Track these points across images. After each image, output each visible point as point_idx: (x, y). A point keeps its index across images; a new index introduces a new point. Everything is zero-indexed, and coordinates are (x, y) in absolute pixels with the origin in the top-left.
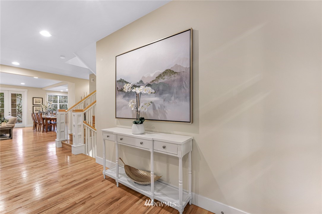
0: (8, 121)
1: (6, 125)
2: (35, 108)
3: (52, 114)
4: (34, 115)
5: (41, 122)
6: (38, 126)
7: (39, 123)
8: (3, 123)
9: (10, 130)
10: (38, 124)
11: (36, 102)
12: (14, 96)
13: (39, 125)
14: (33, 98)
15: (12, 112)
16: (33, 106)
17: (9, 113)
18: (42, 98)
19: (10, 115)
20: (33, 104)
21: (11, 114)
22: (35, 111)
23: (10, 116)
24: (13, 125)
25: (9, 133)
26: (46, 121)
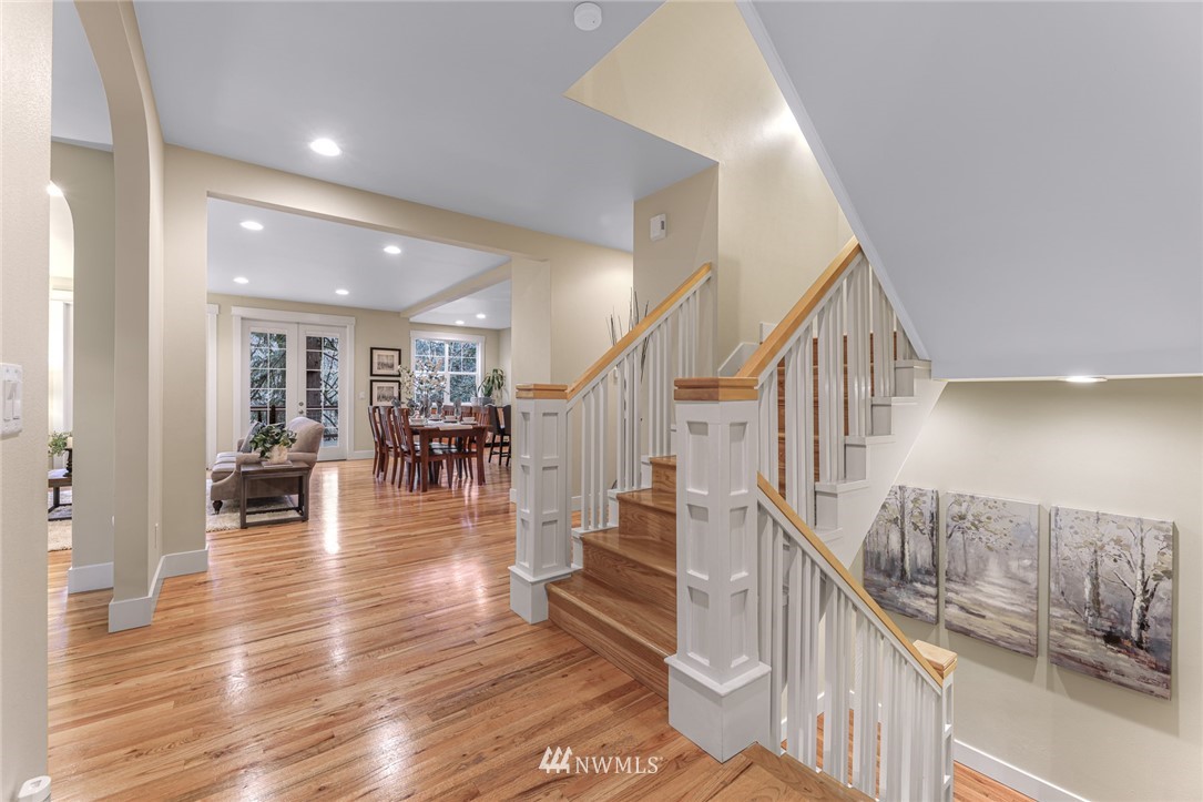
0: (293, 440)
1: (286, 458)
2: (379, 388)
3: (439, 413)
4: (377, 414)
5: (403, 447)
6: (391, 459)
7: (396, 448)
8: (276, 447)
9: (301, 478)
10: (392, 453)
11: (382, 365)
12: (314, 343)
13: (396, 456)
14: (372, 349)
15: (308, 404)
16: (372, 381)
17: (301, 404)
18: (400, 350)
19: (302, 413)
20: (372, 375)
21: (304, 408)
22: (379, 398)
23: (302, 418)
24: (309, 455)
25: (297, 489)
26: (422, 441)
